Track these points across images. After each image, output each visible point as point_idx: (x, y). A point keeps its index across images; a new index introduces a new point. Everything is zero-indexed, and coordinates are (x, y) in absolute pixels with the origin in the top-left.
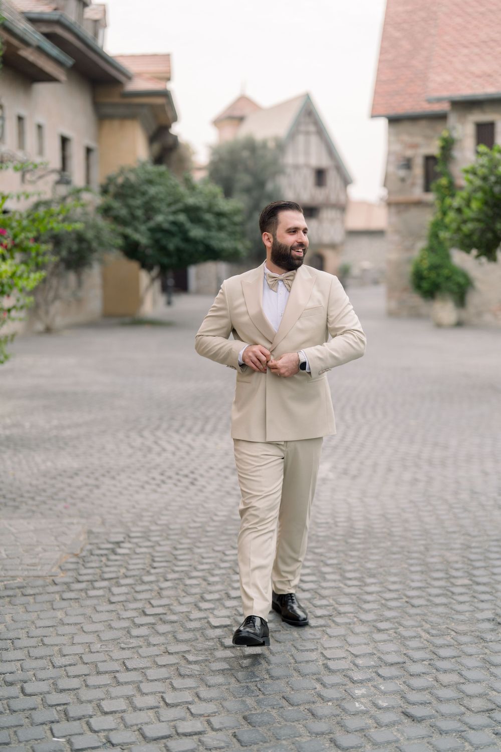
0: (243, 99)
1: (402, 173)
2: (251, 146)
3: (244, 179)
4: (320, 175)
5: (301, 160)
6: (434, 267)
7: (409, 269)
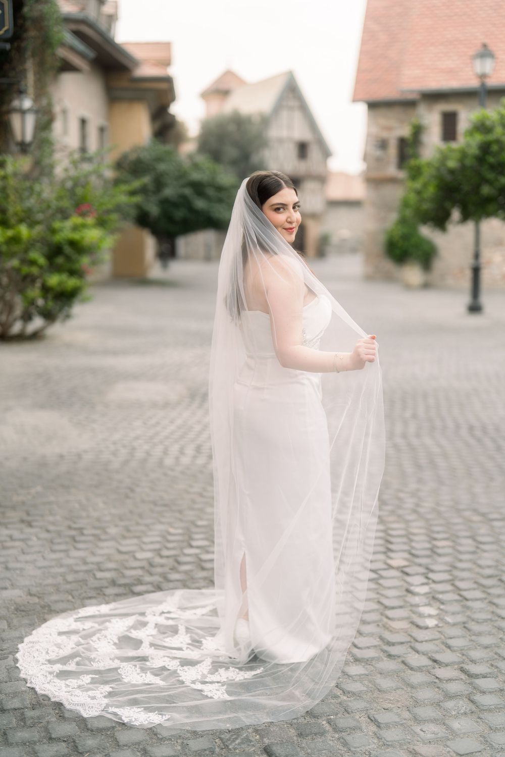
0: (229, 74)
1: (379, 153)
2: (239, 121)
3: (231, 152)
4: (303, 149)
5: (284, 133)
6: (405, 237)
7: (382, 239)
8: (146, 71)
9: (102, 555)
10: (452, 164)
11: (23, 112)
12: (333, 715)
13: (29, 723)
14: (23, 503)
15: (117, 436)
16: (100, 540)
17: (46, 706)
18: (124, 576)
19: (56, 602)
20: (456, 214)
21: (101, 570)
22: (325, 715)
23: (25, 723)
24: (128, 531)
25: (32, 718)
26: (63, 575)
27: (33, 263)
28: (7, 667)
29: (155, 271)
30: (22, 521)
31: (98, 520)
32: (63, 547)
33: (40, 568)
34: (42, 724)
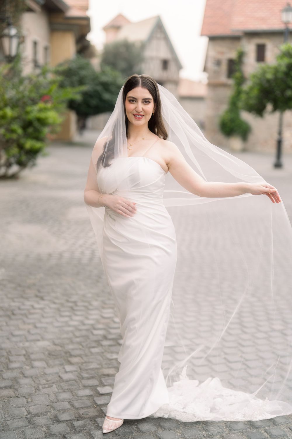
0: (120, 16)
1: (216, 68)
2: (127, 46)
3: (122, 64)
4: (165, 64)
5: (154, 54)
6: (232, 120)
7: (217, 121)
8: (73, 13)
9: (93, 319)
10: (269, 76)
11: (10, 37)
12: (267, 427)
13: (78, 430)
14: (34, 285)
15: (81, 242)
16: (88, 309)
17: (85, 418)
18: (110, 333)
19: (73, 349)
20: (269, 107)
21: (95, 329)
22: (262, 427)
23: (75, 429)
24: (105, 304)
25: (79, 427)
26: (72, 332)
27: (13, 131)
28: (54, 393)
29: (76, 137)
30: (37, 296)
31: (84, 296)
32: (67, 314)
33: (57, 327)
34: (86, 431)
